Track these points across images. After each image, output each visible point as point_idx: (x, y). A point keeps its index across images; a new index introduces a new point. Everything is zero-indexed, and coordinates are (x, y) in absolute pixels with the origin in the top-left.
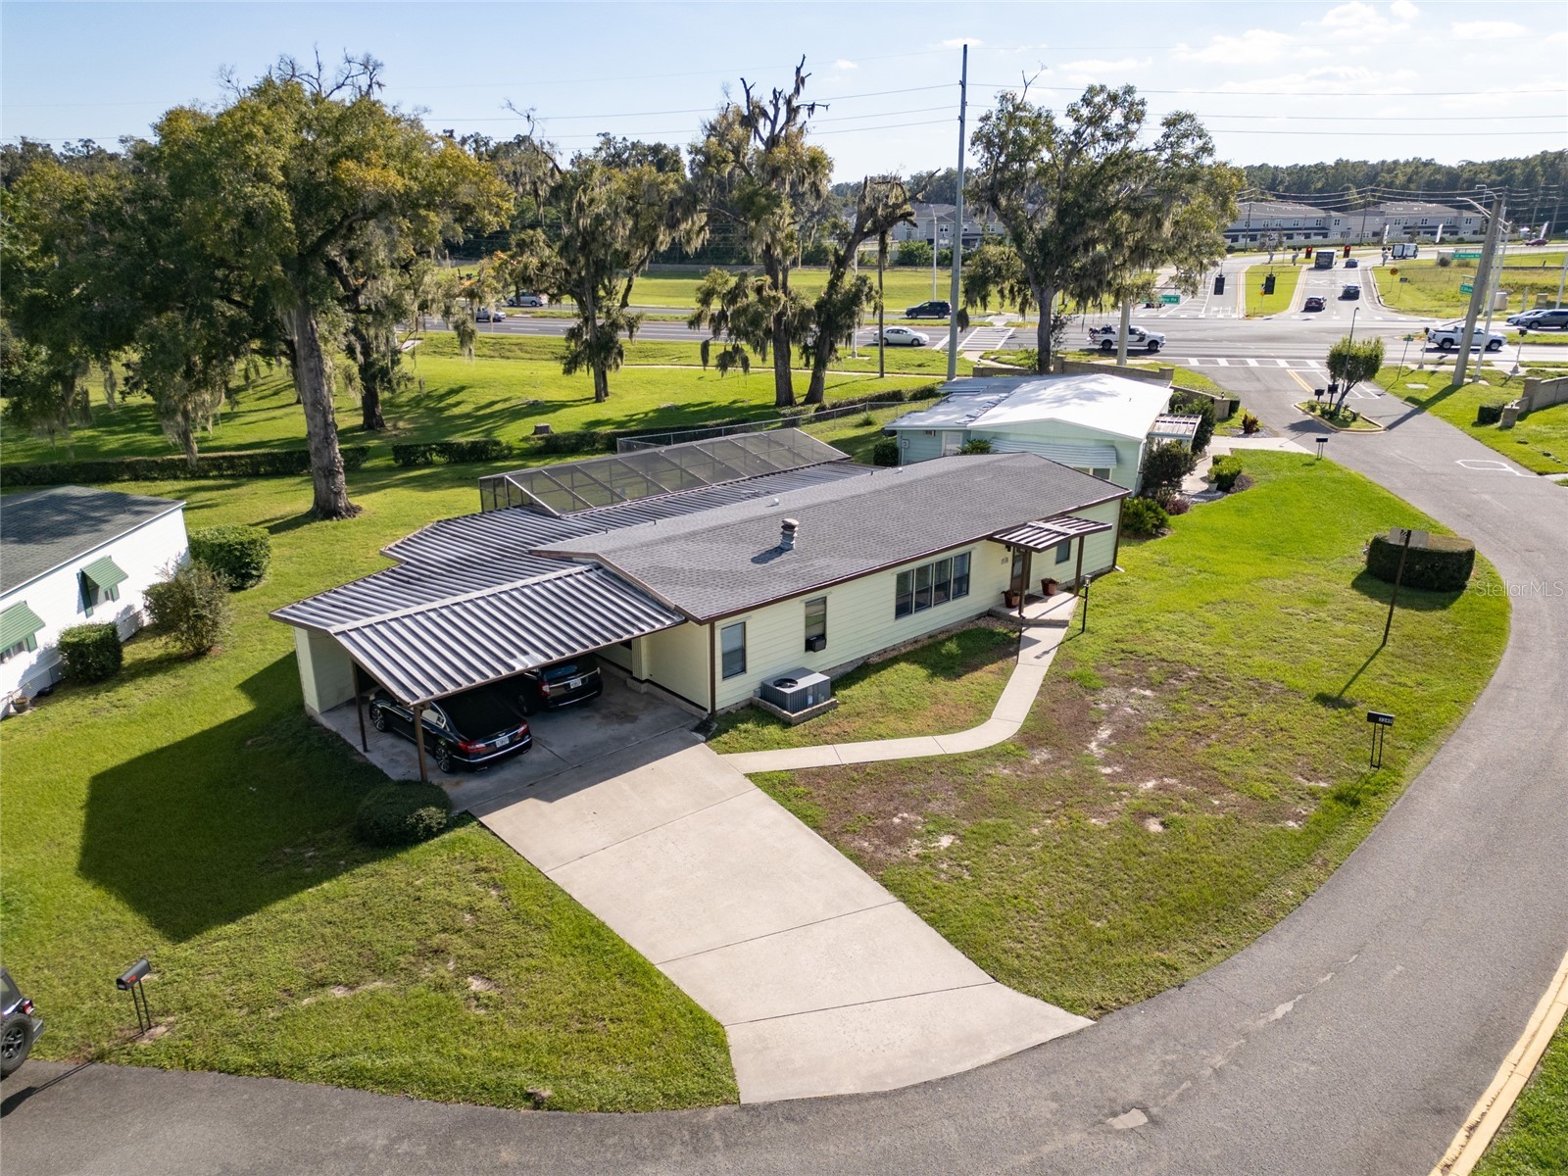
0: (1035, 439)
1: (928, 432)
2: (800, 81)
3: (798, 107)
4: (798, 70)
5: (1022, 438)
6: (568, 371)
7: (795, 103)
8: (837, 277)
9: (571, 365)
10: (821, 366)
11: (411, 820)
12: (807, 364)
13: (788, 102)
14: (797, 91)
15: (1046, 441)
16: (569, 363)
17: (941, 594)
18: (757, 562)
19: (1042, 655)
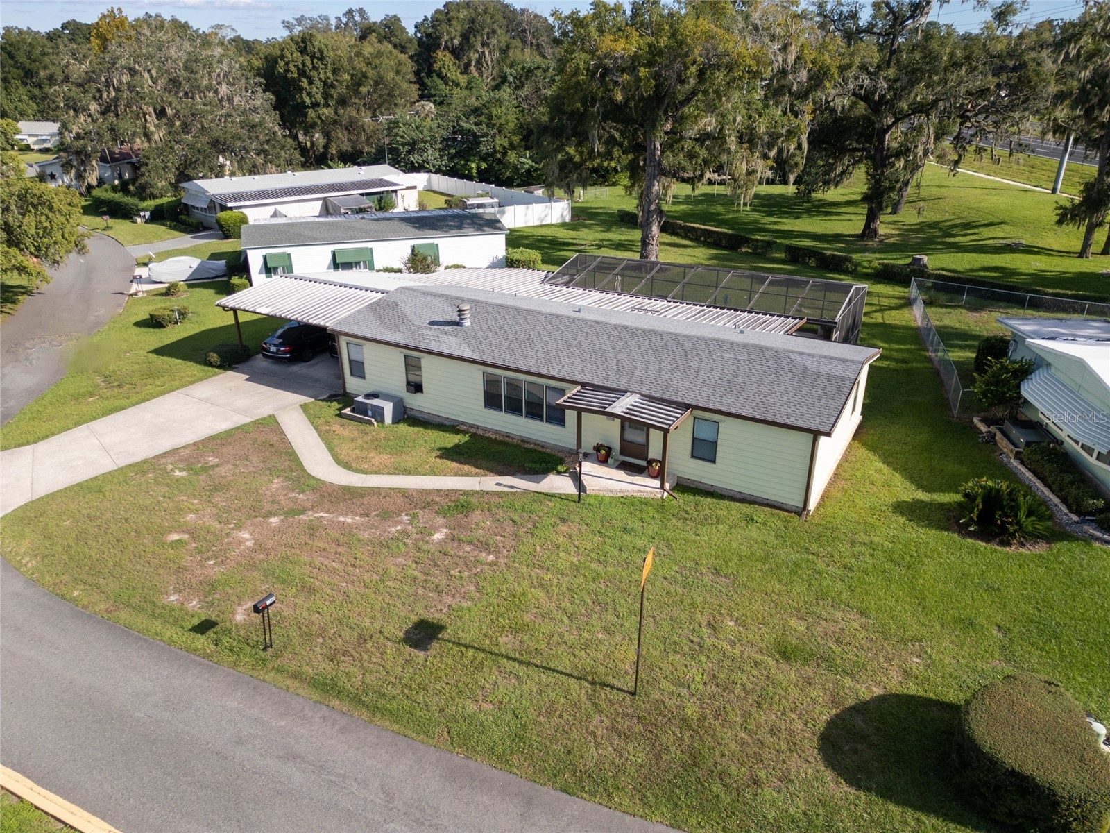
11: (207, 355)
17: (534, 411)
18: (432, 323)
19: (505, 486)
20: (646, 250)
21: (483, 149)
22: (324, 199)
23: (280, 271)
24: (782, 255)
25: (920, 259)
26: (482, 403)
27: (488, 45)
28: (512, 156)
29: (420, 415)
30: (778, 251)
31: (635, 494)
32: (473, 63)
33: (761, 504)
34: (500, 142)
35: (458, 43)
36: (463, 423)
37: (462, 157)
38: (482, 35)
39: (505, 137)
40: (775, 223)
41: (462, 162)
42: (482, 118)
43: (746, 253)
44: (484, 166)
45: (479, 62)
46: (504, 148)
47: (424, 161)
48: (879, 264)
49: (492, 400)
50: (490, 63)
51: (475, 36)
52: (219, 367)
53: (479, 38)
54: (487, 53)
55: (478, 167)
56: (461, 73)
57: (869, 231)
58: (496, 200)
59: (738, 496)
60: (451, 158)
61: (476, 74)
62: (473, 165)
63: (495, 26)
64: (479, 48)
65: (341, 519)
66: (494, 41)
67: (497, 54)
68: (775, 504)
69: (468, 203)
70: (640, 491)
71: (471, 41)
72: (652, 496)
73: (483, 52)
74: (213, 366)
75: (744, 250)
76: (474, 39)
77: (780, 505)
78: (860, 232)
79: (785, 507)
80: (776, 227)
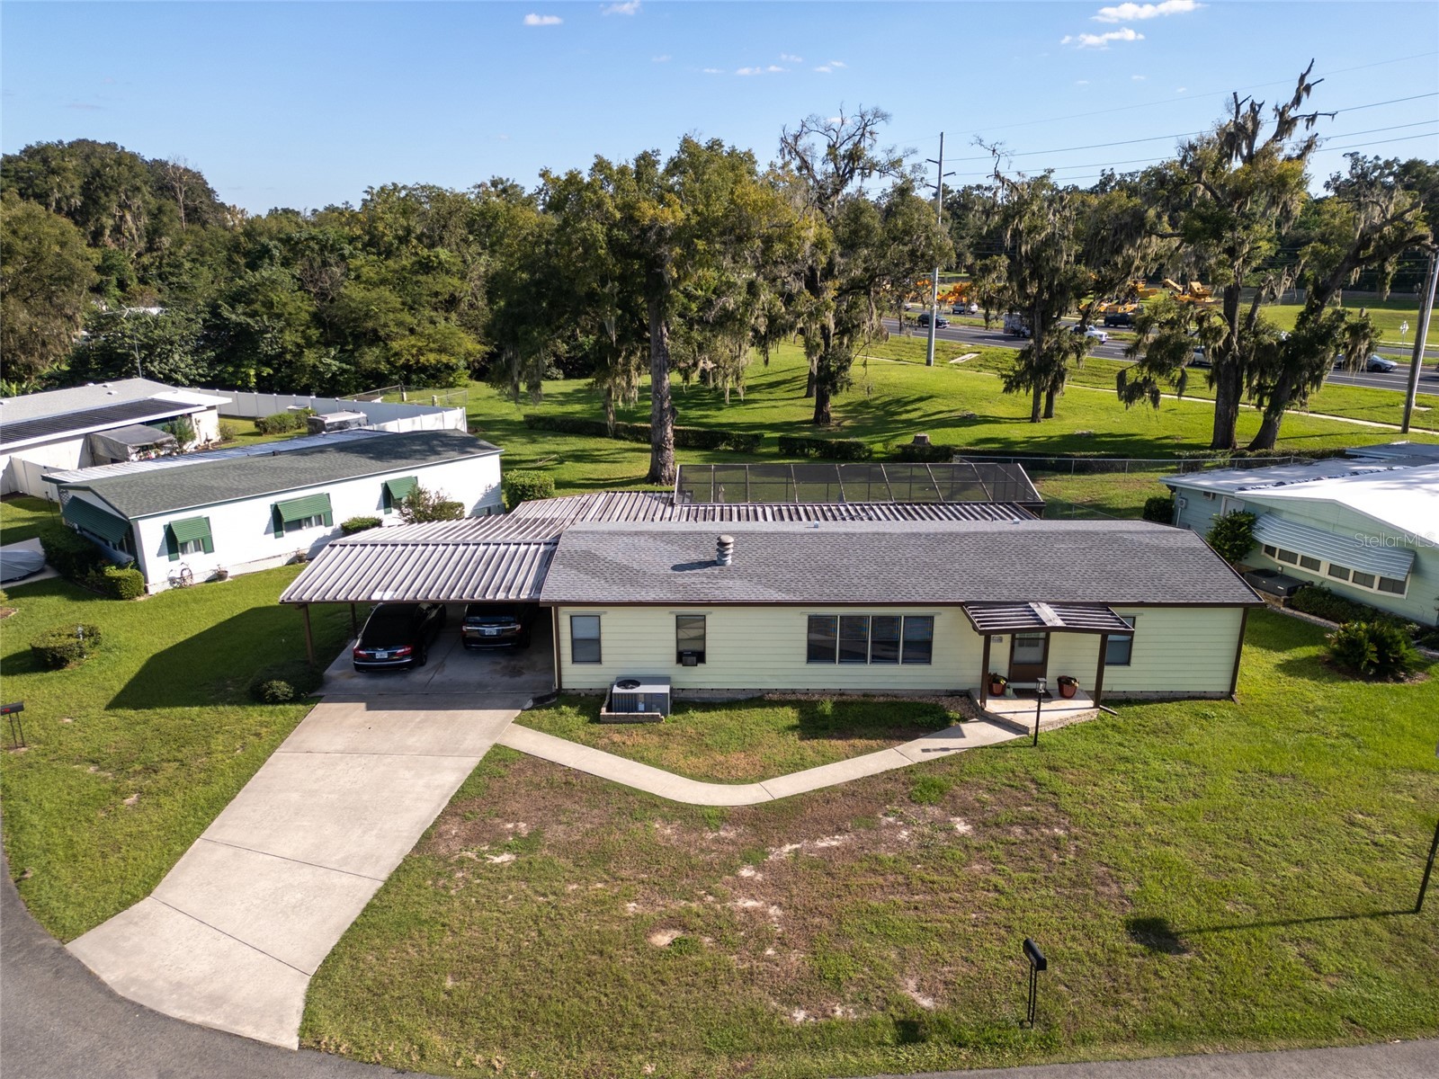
0: (1313, 523)
1: (1207, 494)
2: (1304, 89)
3: (1295, 119)
4: (1302, 78)
5: (1296, 519)
6: (1008, 390)
7: (1292, 113)
8: (1313, 310)
9: (1012, 384)
10: (1275, 409)
11: (265, 686)
12: (1259, 405)
13: (1281, 113)
14: (1297, 101)
15: (1324, 527)
16: (1011, 382)
17: (885, 651)
18: (675, 568)
19: (935, 750)
20: (662, 457)
21: (265, 348)
22: (86, 436)
23: (191, 546)
24: (775, 449)
25: (925, 438)
26: (804, 658)
27: (129, 207)
28: (310, 357)
29: (696, 695)
30: (768, 445)
31: (1073, 721)
32: (107, 232)
33: (1184, 699)
34: (290, 338)
35: (79, 203)
36: (769, 691)
37: (228, 362)
38: (118, 193)
39: (297, 331)
40: (706, 417)
41: (231, 369)
42: (257, 306)
43: (725, 451)
44: (267, 371)
45: (117, 230)
46: (298, 345)
47: (171, 370)
48: (898, 447)
49: (818, 653)
50: (134, 231)
51: (107, 195)
52: (295, 700)
53: (113, 197)
54: (128, 217)
55: (258, 375)
56: (89, 245)
57: (821, 416)
58: (362, 415)
59: (1155, 697)
60: (211, 365)
61: (113, 247)
62: (252, 372)
63: (138, 182)
64: (114, 209)
65: (821, 844)
66: (137, 202)
67: (145, 220)
68: (1198, 695)
69: (326, 422)
70: (1078, 716)
71: (102, 202)
72: (1088, 718)
73: (122, 218)
74: (284, 702)
75: (722, 447)
76: (105, 199)
77: (1202, 694)
78: (812, 417)
79: (1208, 695)
80: (705, 420)
